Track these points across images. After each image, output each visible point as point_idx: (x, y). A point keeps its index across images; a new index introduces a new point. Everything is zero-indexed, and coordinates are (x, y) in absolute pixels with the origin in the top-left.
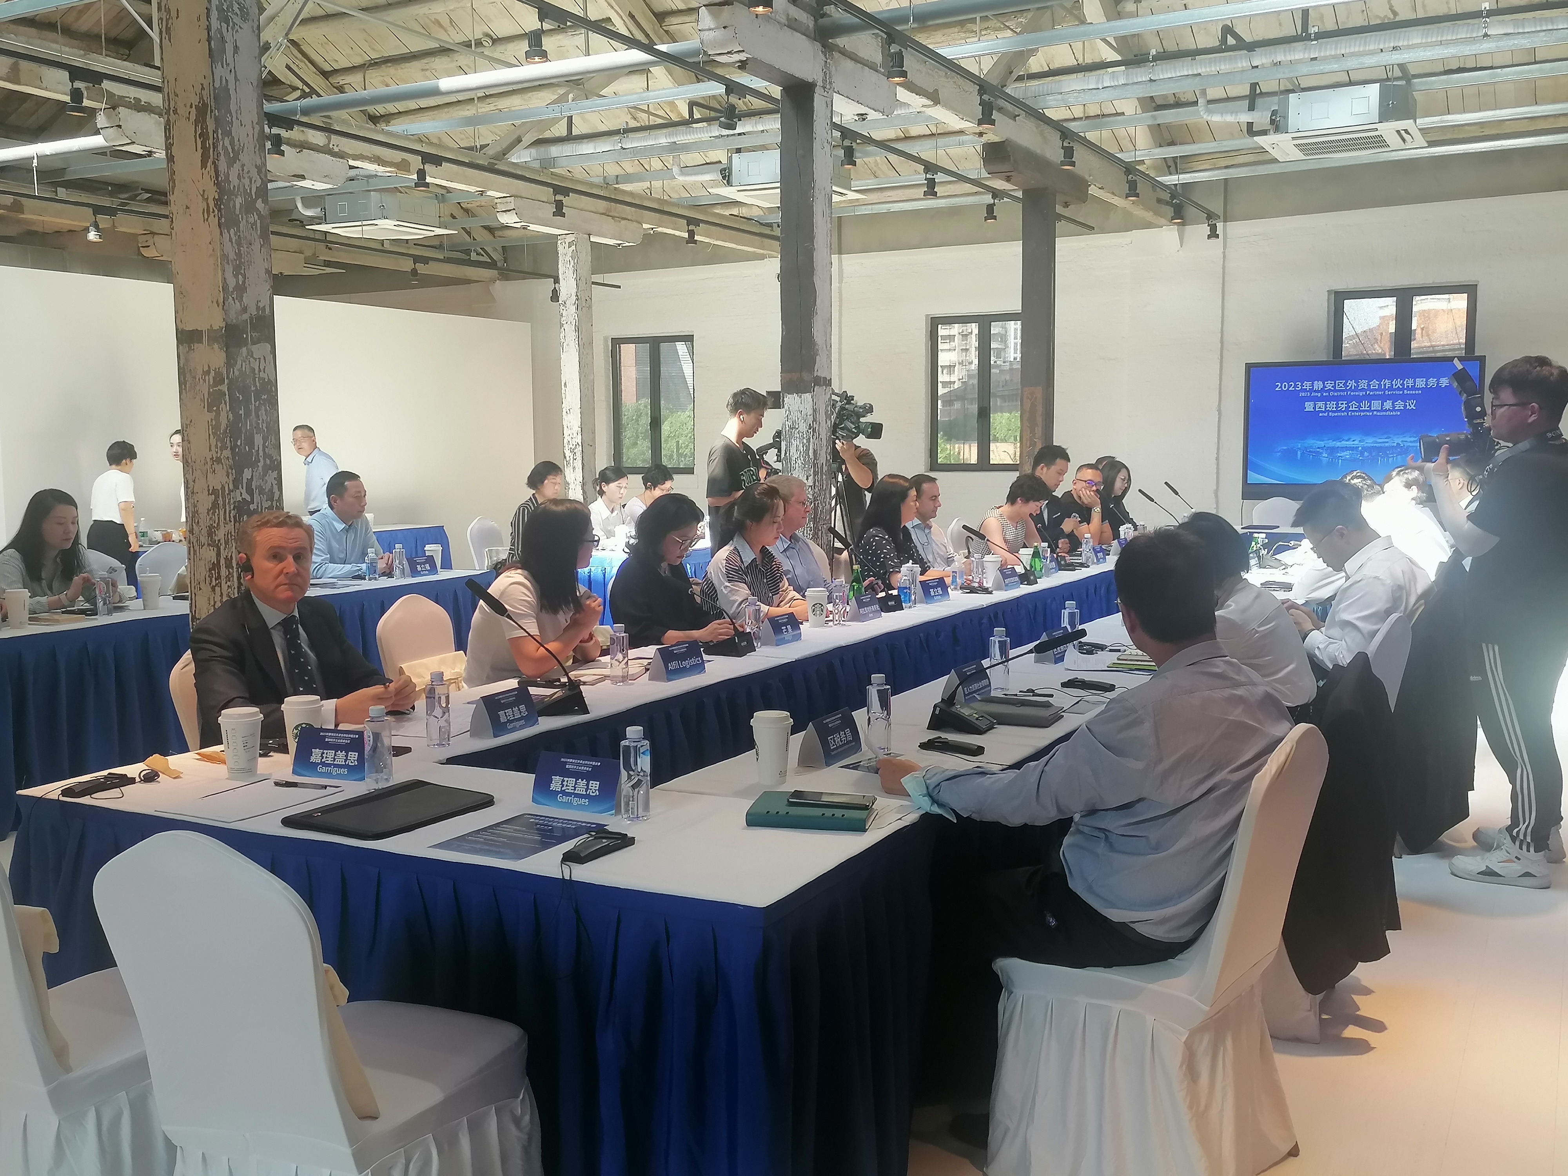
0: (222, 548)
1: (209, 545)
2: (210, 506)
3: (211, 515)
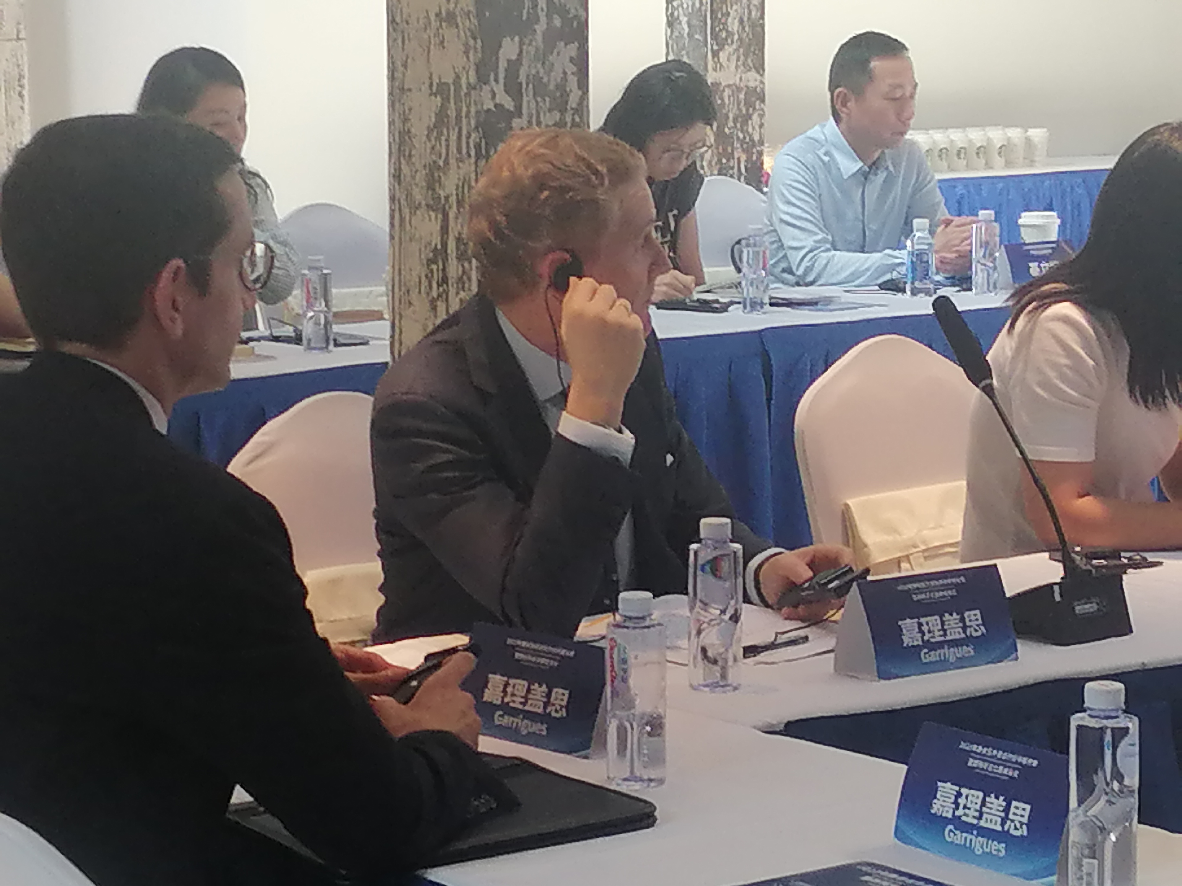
0: (451, 215)
1: (428, 206)
2: (433, 120)
3: (433, 142)
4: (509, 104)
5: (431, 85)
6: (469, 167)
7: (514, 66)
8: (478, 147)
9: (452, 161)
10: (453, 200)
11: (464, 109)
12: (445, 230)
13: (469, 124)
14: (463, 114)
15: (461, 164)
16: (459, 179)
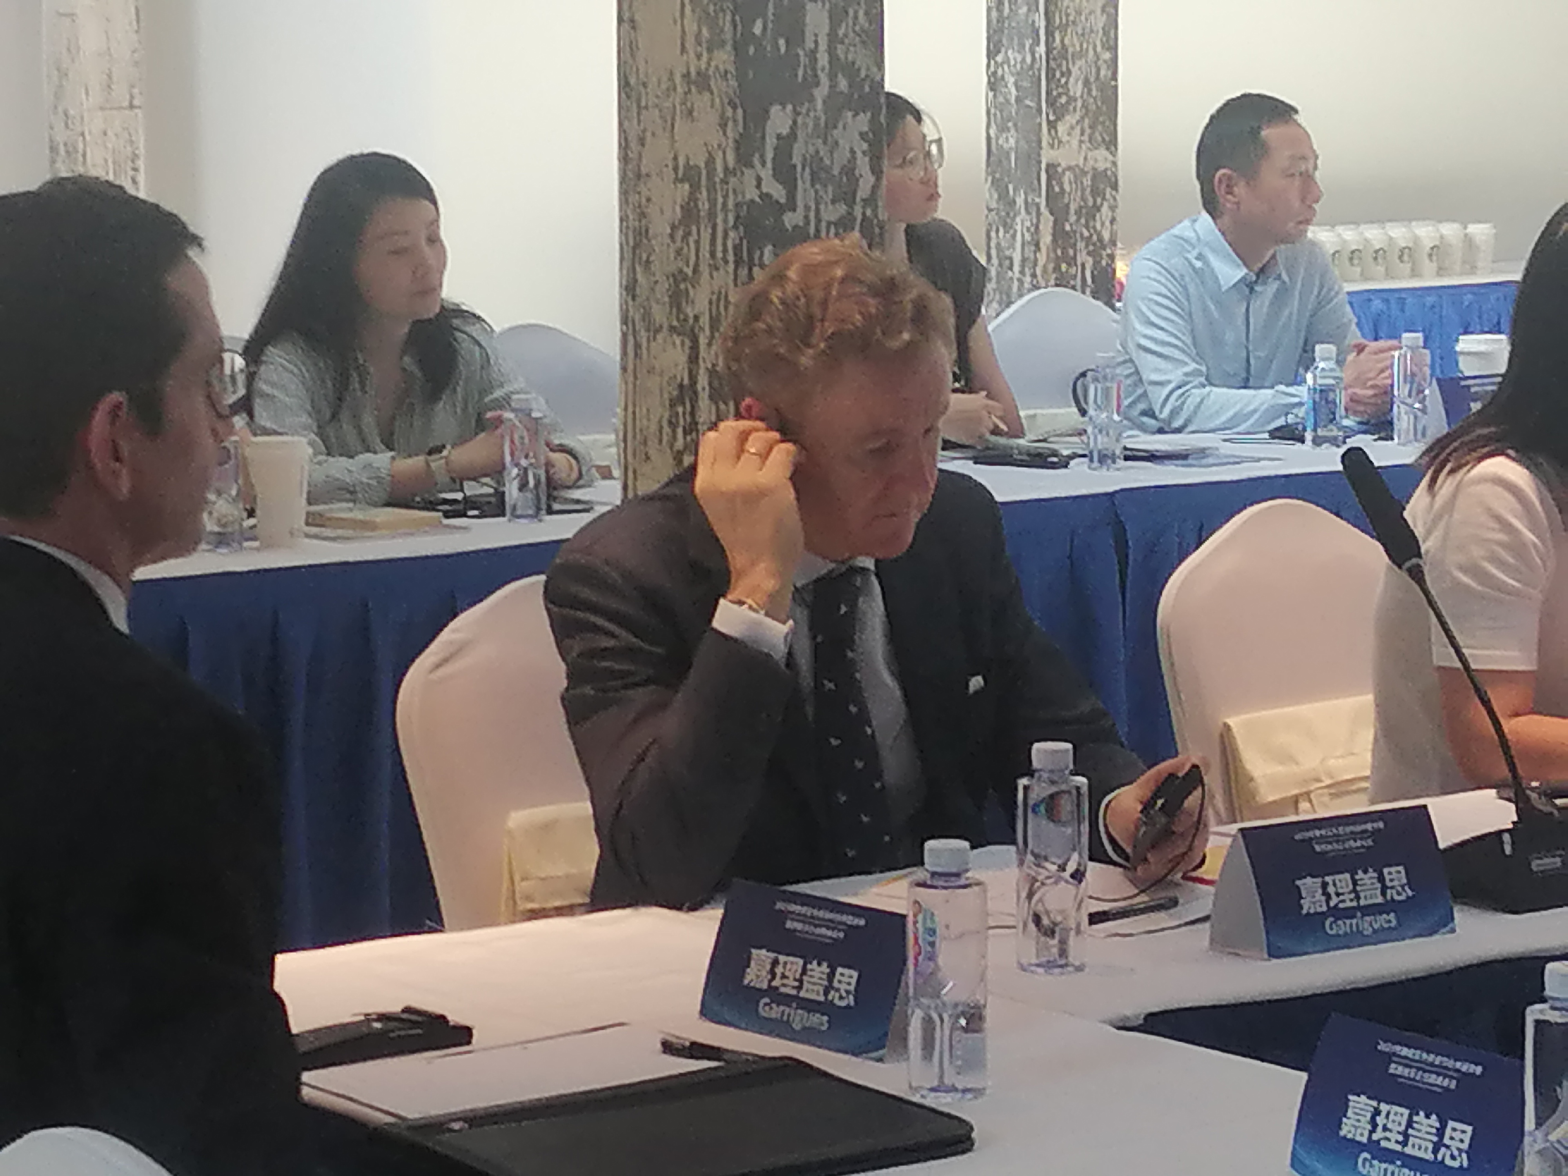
0: (703, 341)
1: (672, 329)
2: (678, 214)
3: (679, 244)
4: (778, 192)
5: (676, 169)
6: (724, 277)
7: (786, 142)
8: (737, 248)
9: (704, 269)
10: (705, 321)
11: (720, 200)
12: (694, 358)
13: (725, 221)
14: (719, 206)
15: (715, 274)
16: (713, 293)
